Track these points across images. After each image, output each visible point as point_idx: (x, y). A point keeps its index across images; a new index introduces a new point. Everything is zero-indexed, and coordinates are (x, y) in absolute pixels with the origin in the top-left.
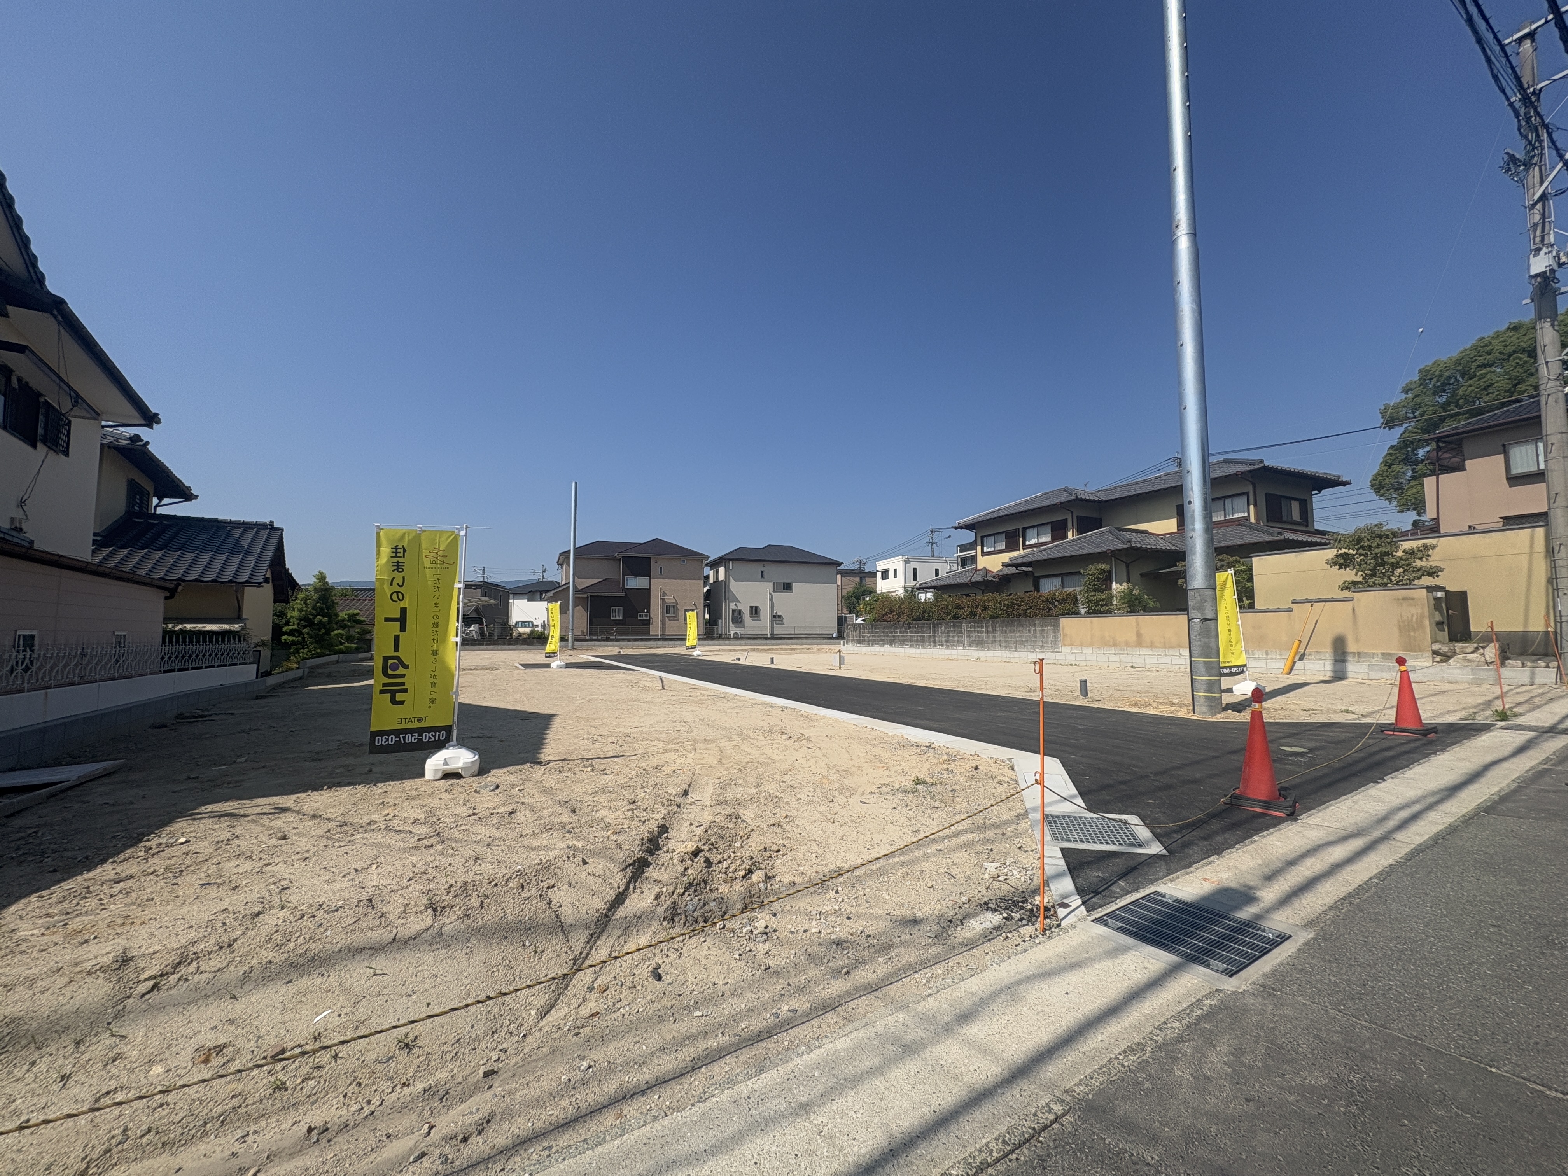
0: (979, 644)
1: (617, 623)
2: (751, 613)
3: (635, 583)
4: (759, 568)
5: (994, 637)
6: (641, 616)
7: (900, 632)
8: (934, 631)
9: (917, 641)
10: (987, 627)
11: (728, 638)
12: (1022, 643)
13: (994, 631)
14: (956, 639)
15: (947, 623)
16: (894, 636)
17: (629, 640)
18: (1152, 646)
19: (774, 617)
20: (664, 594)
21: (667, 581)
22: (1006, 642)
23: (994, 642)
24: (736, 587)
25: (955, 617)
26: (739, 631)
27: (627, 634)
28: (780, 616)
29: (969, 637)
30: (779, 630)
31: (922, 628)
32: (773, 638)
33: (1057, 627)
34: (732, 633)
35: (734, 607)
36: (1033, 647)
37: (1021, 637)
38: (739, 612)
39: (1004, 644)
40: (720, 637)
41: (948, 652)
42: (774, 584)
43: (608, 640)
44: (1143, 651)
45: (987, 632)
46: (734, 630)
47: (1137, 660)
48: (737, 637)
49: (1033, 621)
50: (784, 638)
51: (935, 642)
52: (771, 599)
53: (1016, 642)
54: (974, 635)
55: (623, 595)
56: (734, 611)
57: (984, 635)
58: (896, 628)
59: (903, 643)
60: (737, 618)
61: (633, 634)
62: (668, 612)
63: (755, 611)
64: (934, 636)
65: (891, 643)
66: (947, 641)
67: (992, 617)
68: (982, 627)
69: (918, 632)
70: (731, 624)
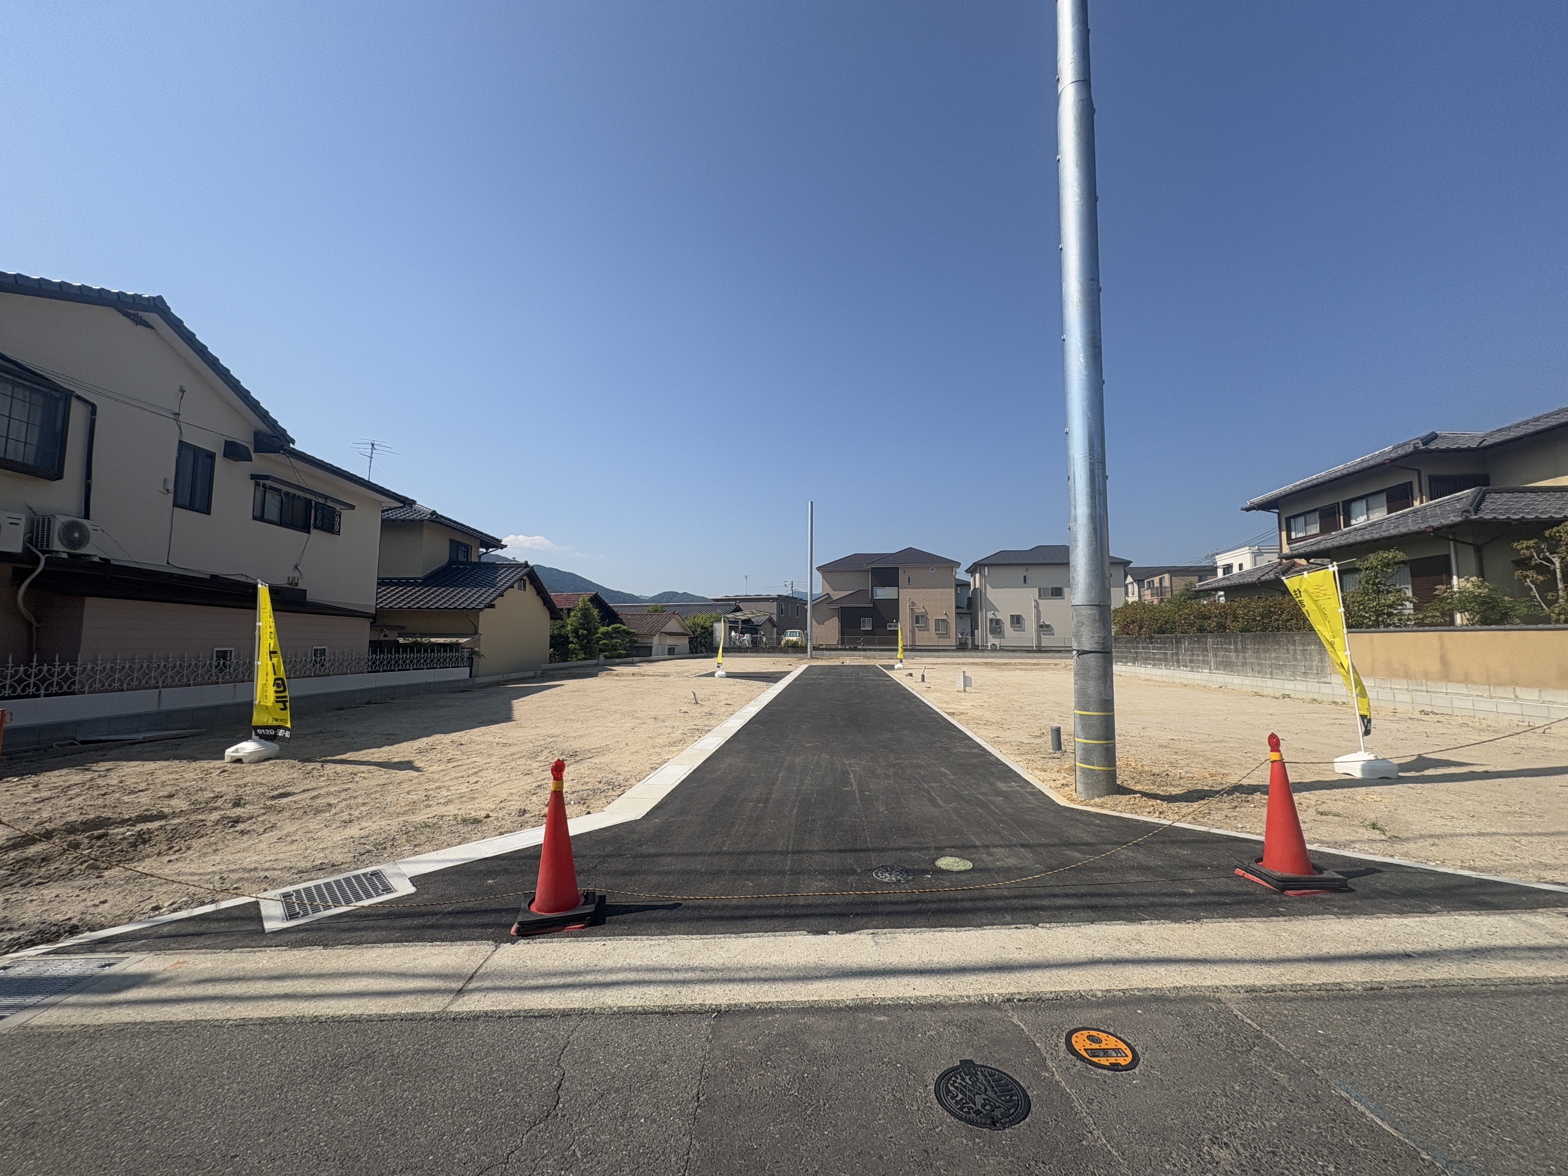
0: (1227, 666)
1: (866, 633)
2: (1012, 623)
3: (883, 593)
4: (1021, 572)
5: (1245, 657)
6: (890, 626)
7: (1143, 648)
8: (1177, 647)
9: (1159, 660)
10: (1236, 643)
11: (984, 649)
12: (1280, 668)
13: (1244, 649)
14: (1201, 658)
15: (1191, 638)
16: (1136, 653)
17: (875, 650)
18: (1466, 680)
19: (1041, 626)
20: (913, 604)
21: (915, 590)
22: (1259, 664)
23: (1244, 664)
24: (993, 595)
25: (1201, 630)
26: (997, 642)
27: (874, 644)
28: (1048, 626)
29: (1215, 656)
30: (1046, 641)
31: (1165, 643)
32: (1040, 650)
34: (989, 645)
35: (992, 616)
36: (1294, 674)
37: (1276, 658)
38: (998, 622)
39: (1257, 668)
40: (976, 648)
41: (1191, 675)
42: (1040, 589)
43: (856, 649)
44: (1453, 688)
45: (1236, 651)
46: (992, 640)
47: (1440, 702)
48: (994, 649)
49: (1293, 636)
50: (1051, 651)
51: (1178, 661)
52: (1037, 607)
53: (1271, 666)
54: (1221, 653)
55: (871, 605)
56: (991, 620)
57: (1233, 654)
58: (1138, 642)
59: (1146, 661)
60: (996, 627)
61: (879, 644)
62: (917, 621)
63: (1017, 620)
64: (1177, 654)
65: (1134, 660)
66: (1191, 661)
67: (1242, 630)
68: (1230, 644)
69: (1160, 648)
70: (989, 635)
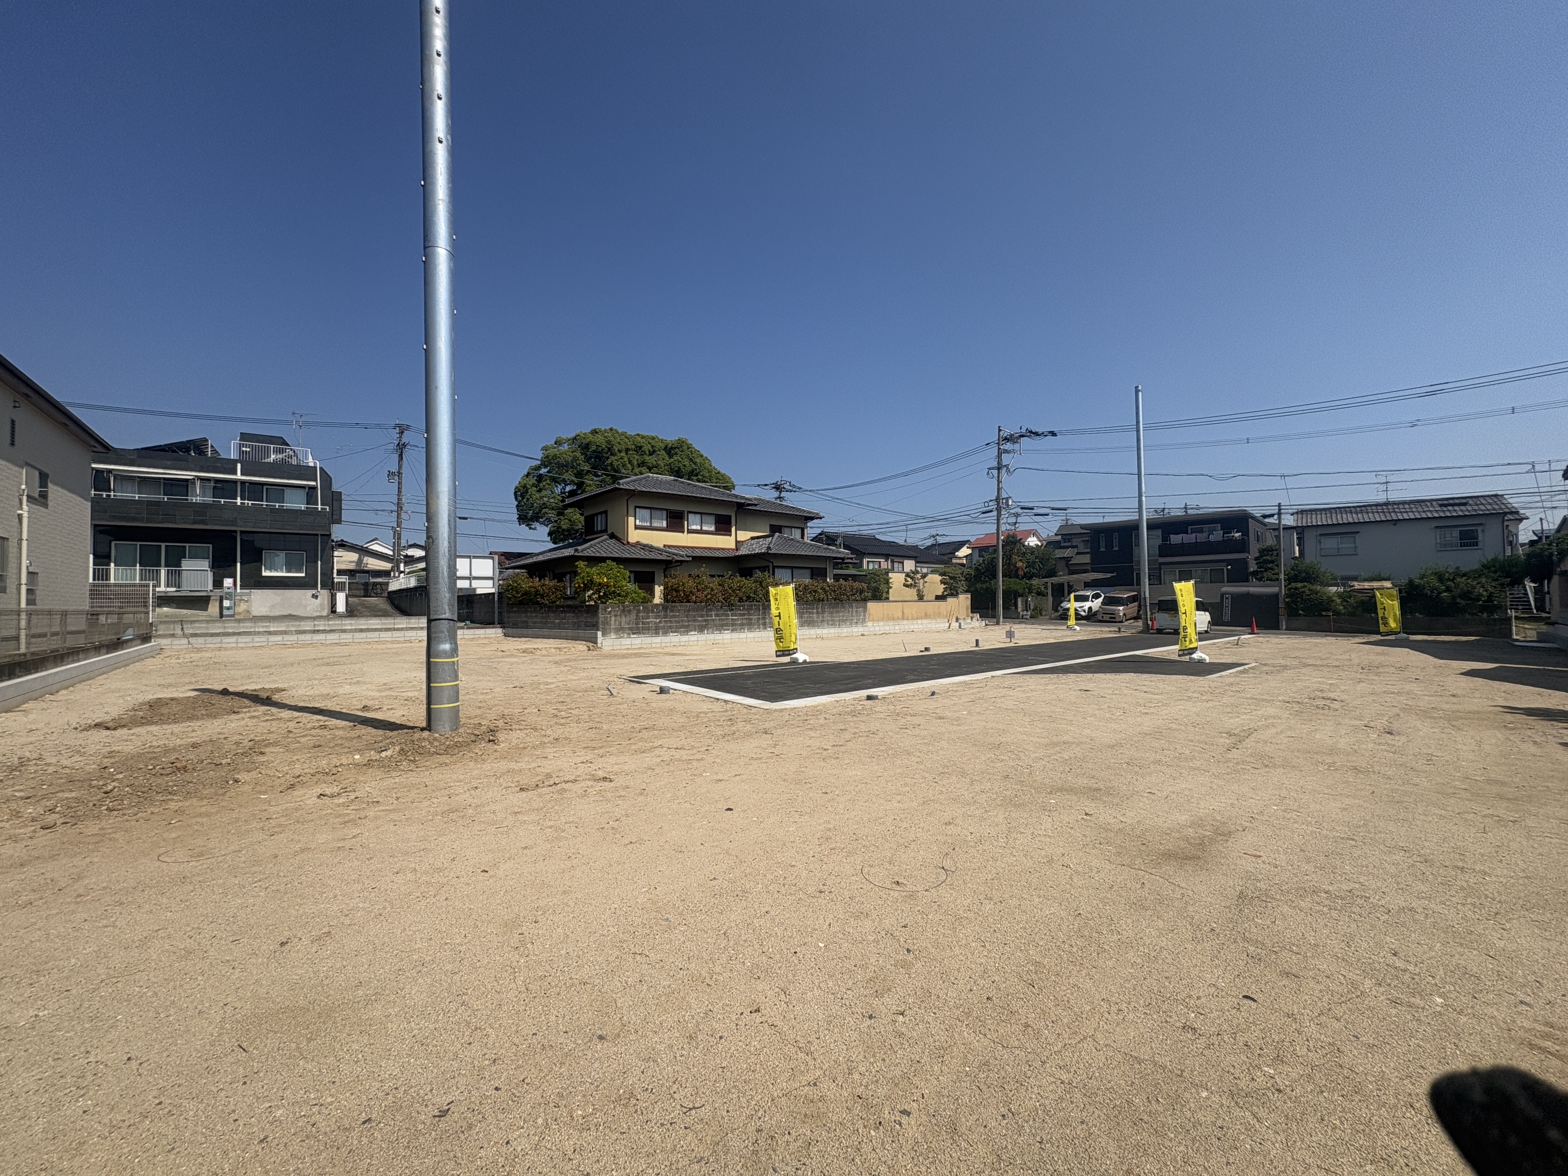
12: (844, 621)
22: (832, 620)
33: (865, 608)
36: (851, 624)
37: (842, 616)
39: (830, 623)
44: (905, 622)
53: (839, 621)
